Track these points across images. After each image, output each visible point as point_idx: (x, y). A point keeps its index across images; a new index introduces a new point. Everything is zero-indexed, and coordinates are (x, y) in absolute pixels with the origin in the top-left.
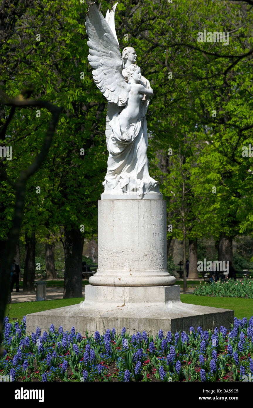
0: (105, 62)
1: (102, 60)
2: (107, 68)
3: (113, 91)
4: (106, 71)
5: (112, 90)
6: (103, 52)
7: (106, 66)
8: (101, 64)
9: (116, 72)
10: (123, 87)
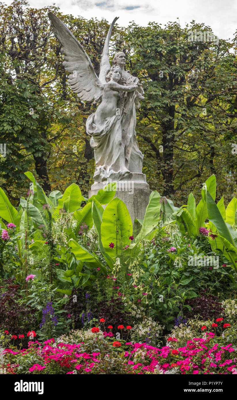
0: (79, 66)
1: (77, 65)
2: (82, 71)
3: (89, 91)
4: (82, 74)
5: (87, 90)
6: (76, 57)
7: (81, 69)
8: (76, 68)
9: (90, 73)
10: (98, 86)
